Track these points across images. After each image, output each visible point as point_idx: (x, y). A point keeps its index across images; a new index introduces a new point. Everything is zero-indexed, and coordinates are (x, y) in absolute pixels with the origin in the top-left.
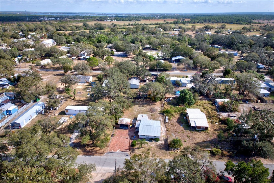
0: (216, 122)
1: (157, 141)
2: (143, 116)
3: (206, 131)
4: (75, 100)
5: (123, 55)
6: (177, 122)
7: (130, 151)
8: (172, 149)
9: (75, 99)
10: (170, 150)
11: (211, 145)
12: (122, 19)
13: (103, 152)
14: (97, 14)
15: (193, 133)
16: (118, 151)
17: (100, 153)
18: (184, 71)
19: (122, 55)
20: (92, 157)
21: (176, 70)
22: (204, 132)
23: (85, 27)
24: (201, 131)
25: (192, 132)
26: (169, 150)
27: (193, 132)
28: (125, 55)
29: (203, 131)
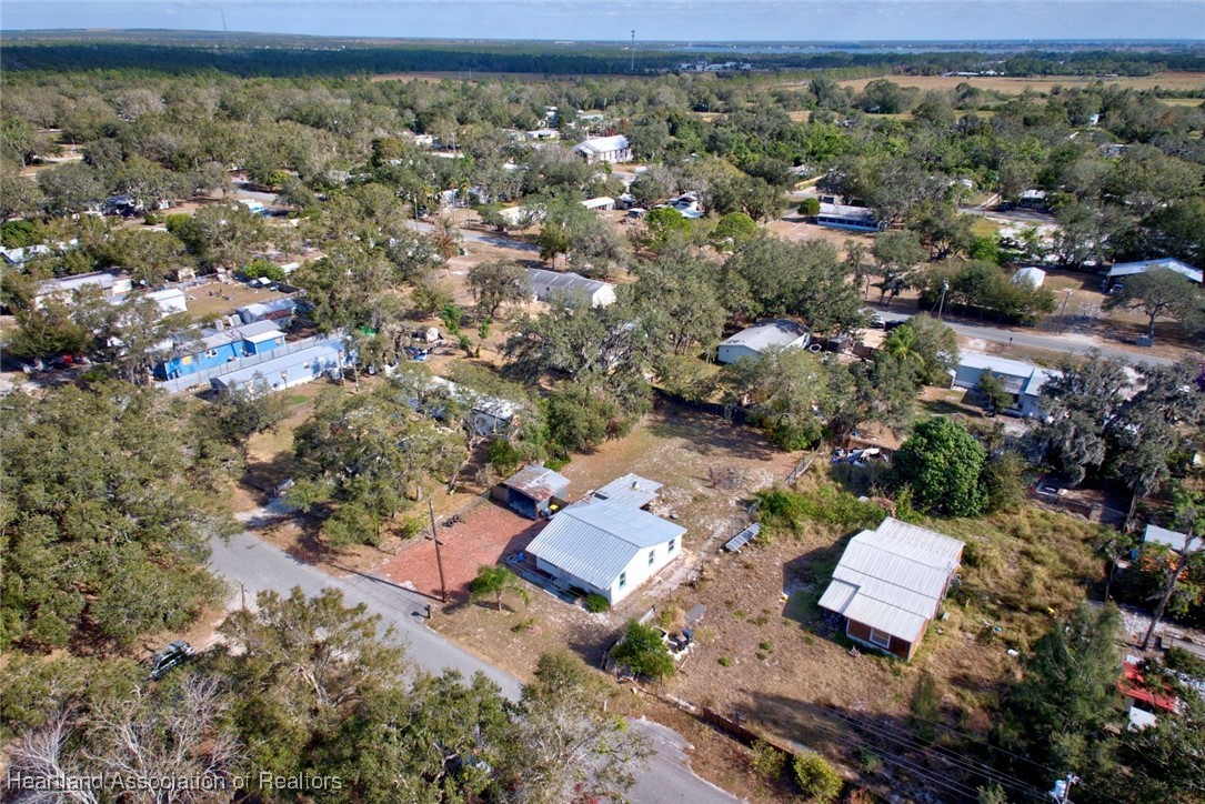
0: (1010, 644)
1: (591, 611)
2: (637, 486)
3: (892, 663)
4: (476, 359)
5: (858, 223)
6: (785, 564)
7: (443, 601)
8: (616, 670)
9: (478, 357)
10: (603, 669)
11: (841, 741)
12: (1040, 68)
13: (356, 566)
14: (939, 46)
15: (809, 641)
16: (408, 584)
17: (341, 566)
18: (1131, 343)
19: (851, 222)
20: (305, 567)
21: (1083, 331)
22: (878, 664)
23: (815, 96)
24: (864, 650)
25: (812, 637)
26: (597, 667)
27: (817, 640)
28: (868, 225)
29: (880, 654)
